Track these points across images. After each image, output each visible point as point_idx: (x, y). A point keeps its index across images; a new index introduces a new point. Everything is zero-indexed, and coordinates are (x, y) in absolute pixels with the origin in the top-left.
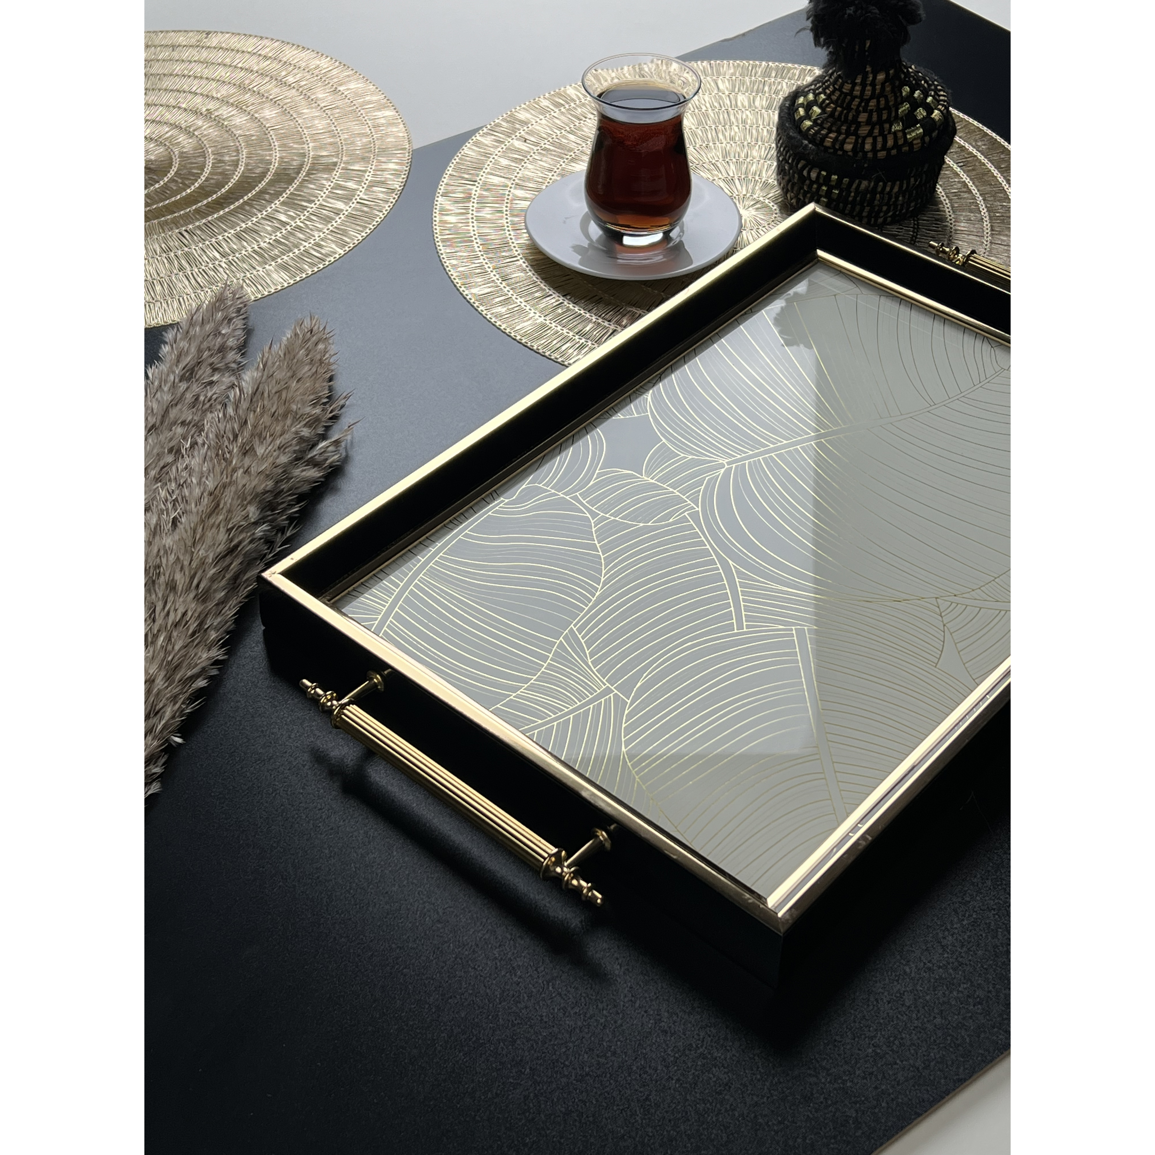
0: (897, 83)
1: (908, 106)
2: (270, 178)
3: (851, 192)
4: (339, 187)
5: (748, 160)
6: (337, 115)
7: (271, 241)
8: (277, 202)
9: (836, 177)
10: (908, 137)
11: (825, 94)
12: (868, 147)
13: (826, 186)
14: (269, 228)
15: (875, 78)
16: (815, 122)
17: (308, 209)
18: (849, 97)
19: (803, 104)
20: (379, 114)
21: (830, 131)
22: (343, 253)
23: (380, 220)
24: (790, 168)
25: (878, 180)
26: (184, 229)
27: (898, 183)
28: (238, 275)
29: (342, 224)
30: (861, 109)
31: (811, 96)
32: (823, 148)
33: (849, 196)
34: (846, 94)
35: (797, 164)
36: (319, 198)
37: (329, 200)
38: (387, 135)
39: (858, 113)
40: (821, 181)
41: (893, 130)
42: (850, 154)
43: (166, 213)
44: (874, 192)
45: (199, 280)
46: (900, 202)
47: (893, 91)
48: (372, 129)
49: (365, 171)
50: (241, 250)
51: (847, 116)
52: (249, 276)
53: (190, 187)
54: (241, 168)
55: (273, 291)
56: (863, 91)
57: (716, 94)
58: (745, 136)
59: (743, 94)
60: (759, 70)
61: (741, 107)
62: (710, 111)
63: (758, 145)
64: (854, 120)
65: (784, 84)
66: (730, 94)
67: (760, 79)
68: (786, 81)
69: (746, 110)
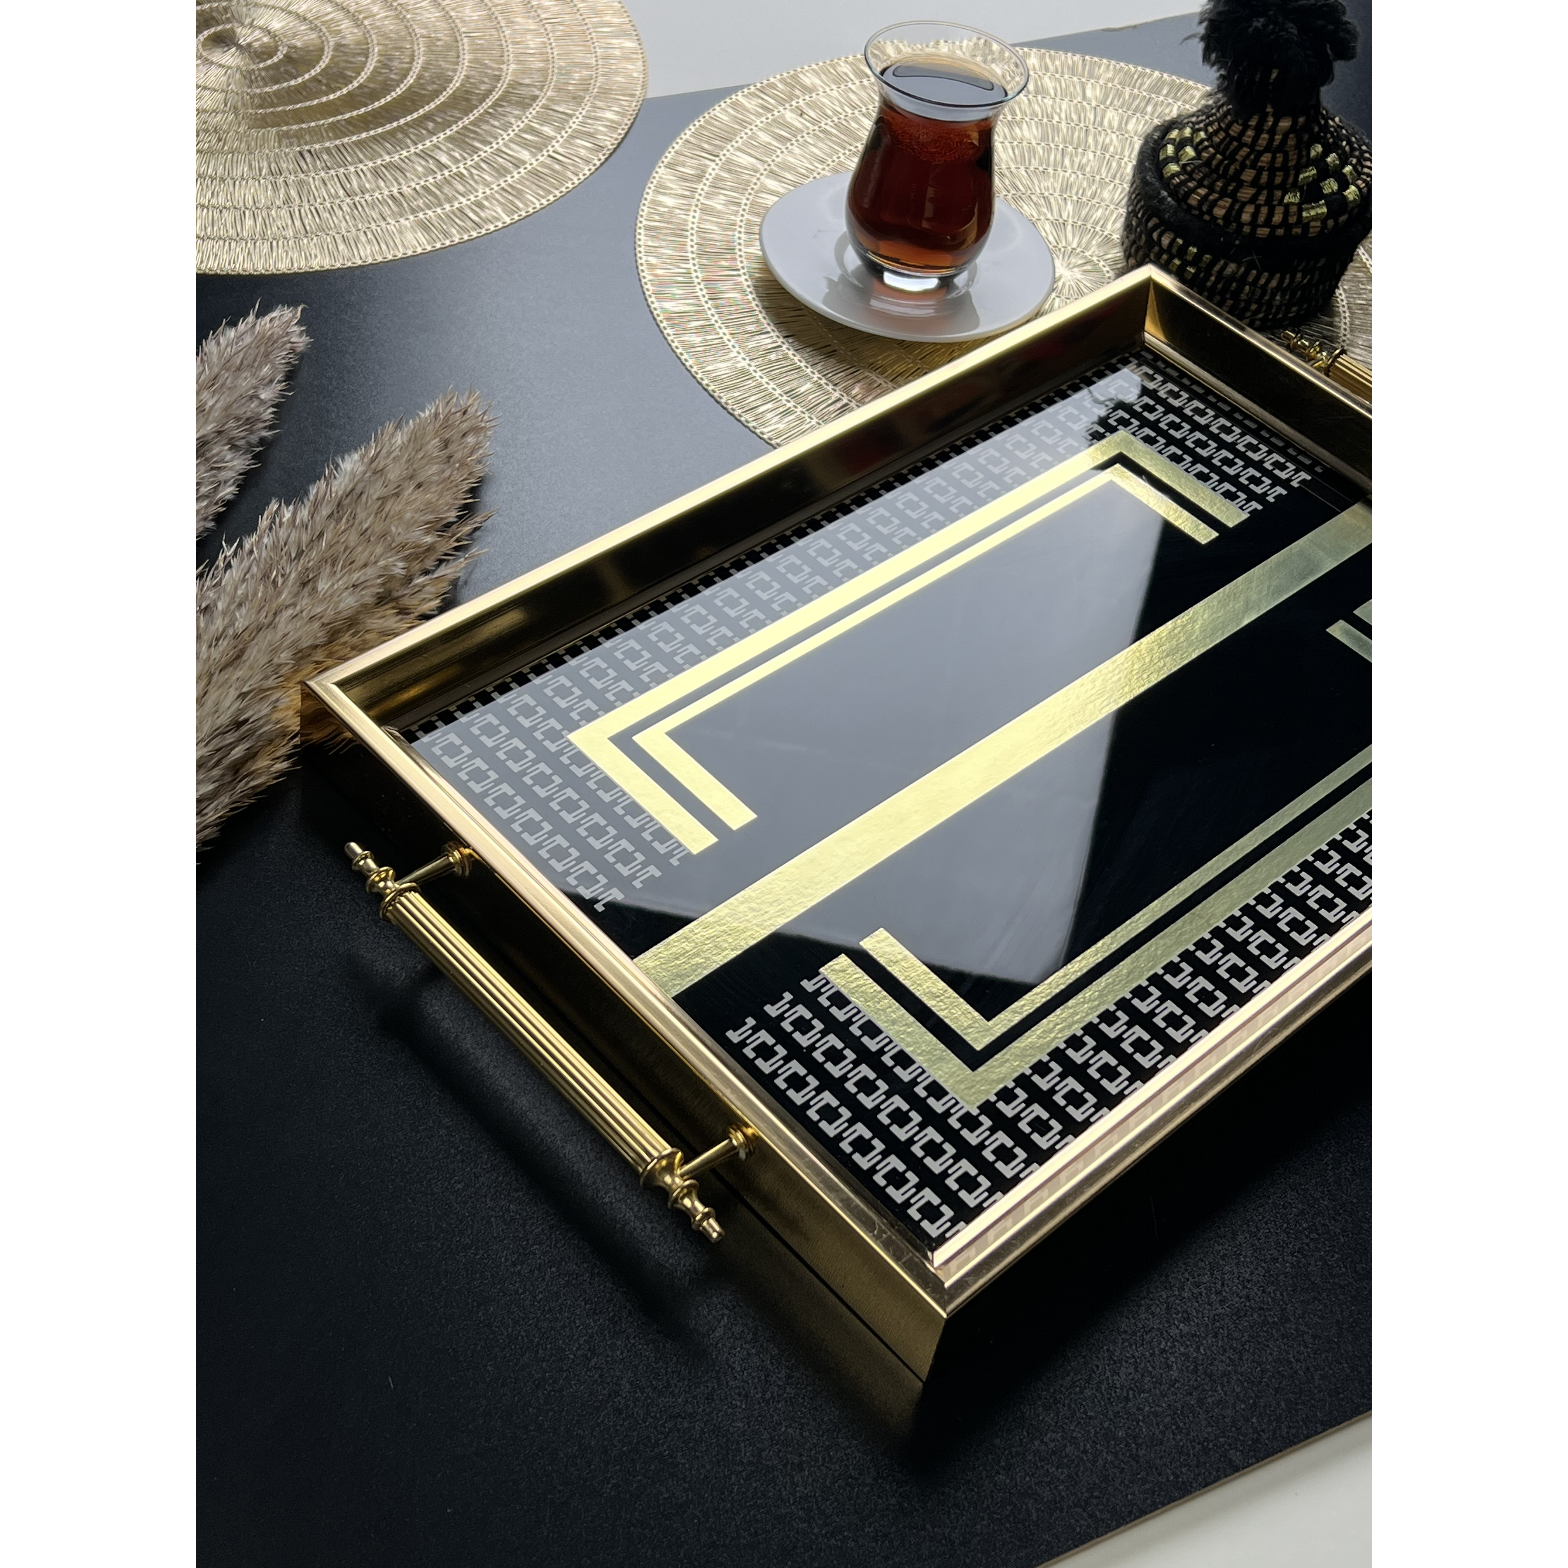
0: (1306, 137)
1: (1315, 172)
2: (443, 99)
3: (1211, 275)
4: (530, 130)
5: (1094, 202)
6: (558, 34)
7: (418, 187)
8: (442, 136)
9: (1195, 250)
10: (1305, 214)
11: (1206, 131)
12: (1246, 217)
13: (1180, 259)
14: (420, 169)
15: (1275, 124)
16: (1184, 167)
17: (481, 153)
18: (1235, 144)
19: (1174, 140)
20: (614, 41)
21: (1200, 185)
22: (508, 221)
23: (571, 186)
24: (1138, 226)
25: (1250, 266)
26: (307, 148)
27: (1278, 275)
28: (360, 226)
29: (520, 182)
31: (1187, 132)
32: (1185, 207)
33: (1208, 280)
34: (1233, 139)
35: (1148, 221)
36: (500, 140)
37: (512, 145)
38: (616, 72)
39: (1243, 166)
40: (1174, 251)
41: (1285, 201)
42: (1220, 222)
43: (291, 121)
44: (1242, 282)
45: (306, 222)
46: (1277, 303)
47: (1298, 146)
48: (600, 62)
49: (571, 116)
50: (374, 191)
51: (1227, 168)
52: (373, 226)
53: (334, 92)
54: (410, 80)
55: (400, 255)
56: (1256, 138)
57: (1080, 102)
58: (1100, 167)
59: (1115, 110)
60: (1148, 82)
61: (1107, 127)
62: (1064, 124)
63: (1113, 184)
64: (1237, 176)
65: (1176, 107)
66: (1098, 106)
67: (1145, 93)
68: (1179, 103)
69: (1113, 132)
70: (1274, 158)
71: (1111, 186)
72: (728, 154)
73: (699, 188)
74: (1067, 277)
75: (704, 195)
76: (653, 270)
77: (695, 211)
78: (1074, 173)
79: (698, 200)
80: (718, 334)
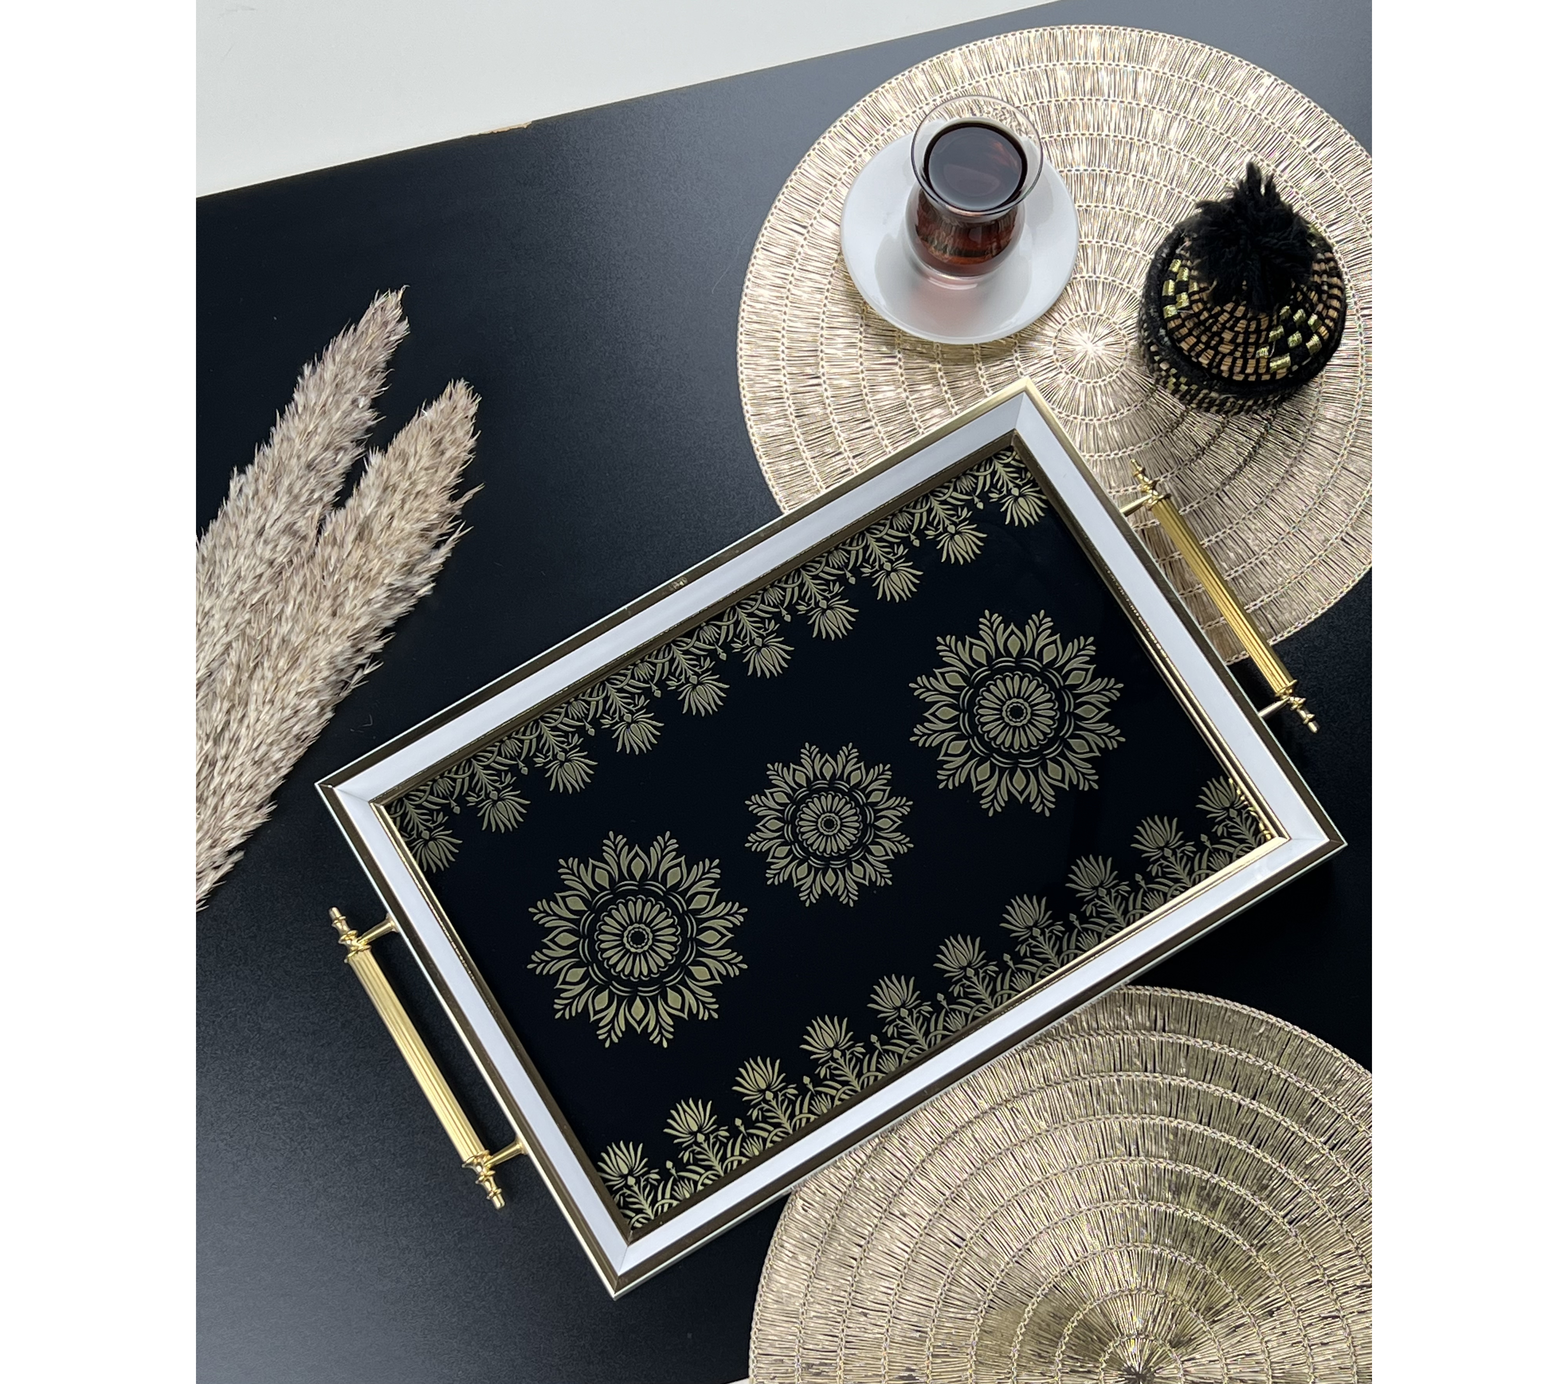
1: (1283, 329)
10: (1272, 365)
12: (1225, 366)
16: (1179, 313)
18: (1218, 309)
19: (1176, 274)
21: (1190, 334)
30: (1228, 325)
31: (1185, 275)
32: (1178, 348)
39: (1224, 327)
41: (1257, 356)
42: (1205, 366)
47: (1268, 315)
51: (1211, 326)
57: (1130, 103)
58: (1137, 197)
59: (1161, 110)
60: (1197, 63)
61: (1151, 137)
62: (1111, 137)
63: (1146, 220)
64: (1219, 334)
65: (1218, 99)
66: (1145, 106)
67: (1191, 83)
68: (1222, 92)
69: (1155, 144)
70: (1248, 326)
71: (1143, 225)
73: (790, 273)
74: (1091, 354)
75: (794, 282)
76: (751, 386)
77: (786, 305)
78: (1113, 208)
79: (789, 290)
80: (802, 459)
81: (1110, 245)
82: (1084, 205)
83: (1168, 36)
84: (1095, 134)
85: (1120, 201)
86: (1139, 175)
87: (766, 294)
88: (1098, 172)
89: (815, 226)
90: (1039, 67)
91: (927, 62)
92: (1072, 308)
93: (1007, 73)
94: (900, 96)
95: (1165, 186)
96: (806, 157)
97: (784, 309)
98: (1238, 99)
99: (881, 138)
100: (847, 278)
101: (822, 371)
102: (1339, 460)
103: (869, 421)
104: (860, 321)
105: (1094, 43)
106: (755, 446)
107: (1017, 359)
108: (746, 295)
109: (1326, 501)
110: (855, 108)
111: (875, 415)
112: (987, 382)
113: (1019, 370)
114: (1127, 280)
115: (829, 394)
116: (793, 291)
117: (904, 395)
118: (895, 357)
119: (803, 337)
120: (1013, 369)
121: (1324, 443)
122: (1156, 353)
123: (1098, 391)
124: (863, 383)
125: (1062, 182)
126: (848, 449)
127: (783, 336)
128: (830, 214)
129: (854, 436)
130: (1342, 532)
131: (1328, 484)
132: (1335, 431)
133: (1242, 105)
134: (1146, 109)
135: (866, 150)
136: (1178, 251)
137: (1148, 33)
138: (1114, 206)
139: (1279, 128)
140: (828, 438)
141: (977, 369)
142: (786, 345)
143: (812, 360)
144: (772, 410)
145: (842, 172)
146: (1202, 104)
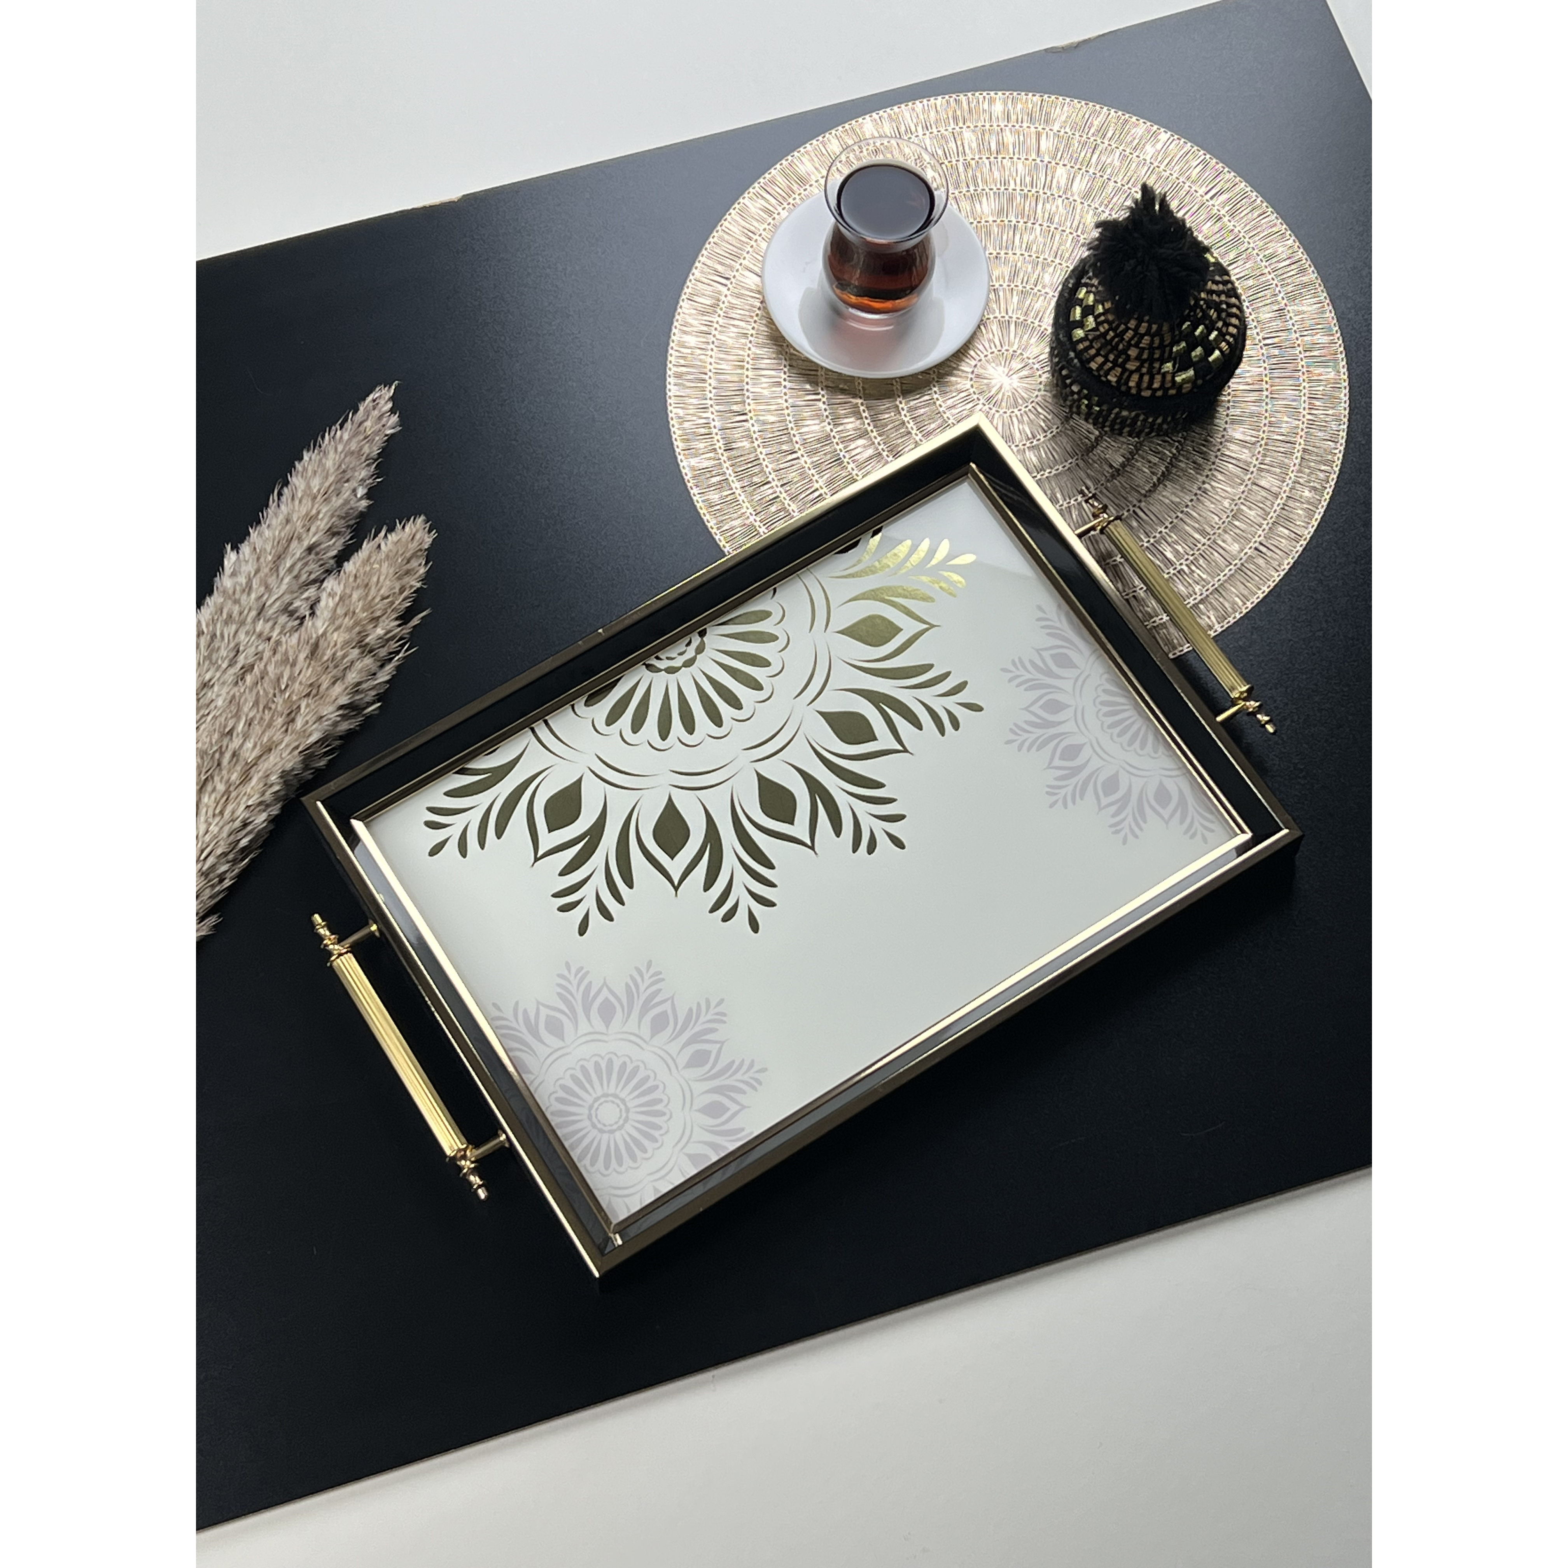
1: (1185, 344)
3: (1111, 413)
10: (1178, 379)
11: (1103, 305)
12: (1133, 382)
13: (1087, 399)
16: (1086, 335)
18: (1123, 327)
19: (1081, 301)
21: (1098, 354)
24: (1056, 365)
30: (1133, 342)
32: (1088, 368)
33: (1109, 416)
35: (1061, 369)
39: (1129, 345)
40: (1082, 395)
41: (1163, 371)
42: (1114, 384)
44: (1135, 420)
47: (1171, 330)
51: (1117, 344)
56: (1138, 326)
57: (1034, 160)
58: (1045, 245)
59: (1064, 165)
60: (1096, 123)
61: (1055, 190)
62: (1018, 191)
63: (1054, 264)
64: (1125, 351)
65: (1118, 154)
66: (1050, 162)
67: (1092, 139)
68: (1121, 148)
69: (1060, 196)
70: (1152, 342)
71: (1052, 268)
72: (737, 274)
73: (715, 321)
74: (1007, 387)
75: (719, 328)
76: (681, 424)
77: (712, 350)
78: (1022, 255)
79: (714, 336)
80: (732, 489)
81: (1020, 288)
82: (995, 254)
83: (1068, 100)
84: (1003, 188)
85: (1028, 248)
86: (1045, 224)
87: (692, 340)
88: (1006, 222)
89: (737, 277)
90: (946, 130)
91: (840, 128)
92: (987, 346)
93: (917, 136)
94: (816, 159)
95: (1071, 233)
96: (727, 216)
97: (710, 353)
98: (1137, 154)
99: (798, 197)
100: (771, 323)
101: (748, 408)
102: (1249, 476)
103: (795, 452)
104: (784, 362)
105: (998, 108)
106: (686, 478)
107: (935, 392)
108: (673, 341)
109: (1238, 515)
110: (772, 170)
111: (802, 448)
112: (908, 414)
113: (938, 403)
114: (1038, 319)
115: (756, 428)
116: (718, 337)
117: (828, 428)
118: (818, 394)
119: (729, 378)
120: (932, 402)
121: (1234, 461)
122: (1067, 377)
123: (1015, 419)
124: (790, 418)
125: (973, 232)
126: (776, 479)
127: (710, 378)
128: (752, 266)
129: (782, 466)
130: (1255, 542)
131: (1239, 499)
132: (1244, 450)
133: (1141, 158)
134: (1049, 165)
135: (784, 209)
136: (1083, 281)
137: (1049, 97)
138: (1023, 252)
139: (1178, 179)
140: (756, 470)
141: (898, 403)
142: (713, 385)
143: (739, 399)
144: (702, 445)
145: (761, 229)
146: (1103, 158)
